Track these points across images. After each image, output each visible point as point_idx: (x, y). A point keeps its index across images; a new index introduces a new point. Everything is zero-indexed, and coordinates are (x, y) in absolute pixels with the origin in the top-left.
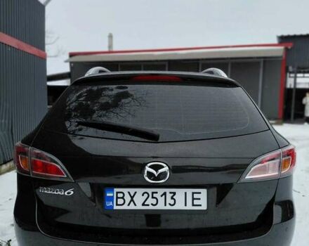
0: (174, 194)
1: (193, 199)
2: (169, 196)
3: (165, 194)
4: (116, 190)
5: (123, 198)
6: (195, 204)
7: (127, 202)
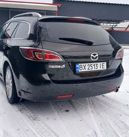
0: (97, 64)
1: (103, 66)
2: (96, 65)
3: (94, 65)
4: (79, 64)
5: (82, 67)
6: (103, 67)
7: (83, 69)
